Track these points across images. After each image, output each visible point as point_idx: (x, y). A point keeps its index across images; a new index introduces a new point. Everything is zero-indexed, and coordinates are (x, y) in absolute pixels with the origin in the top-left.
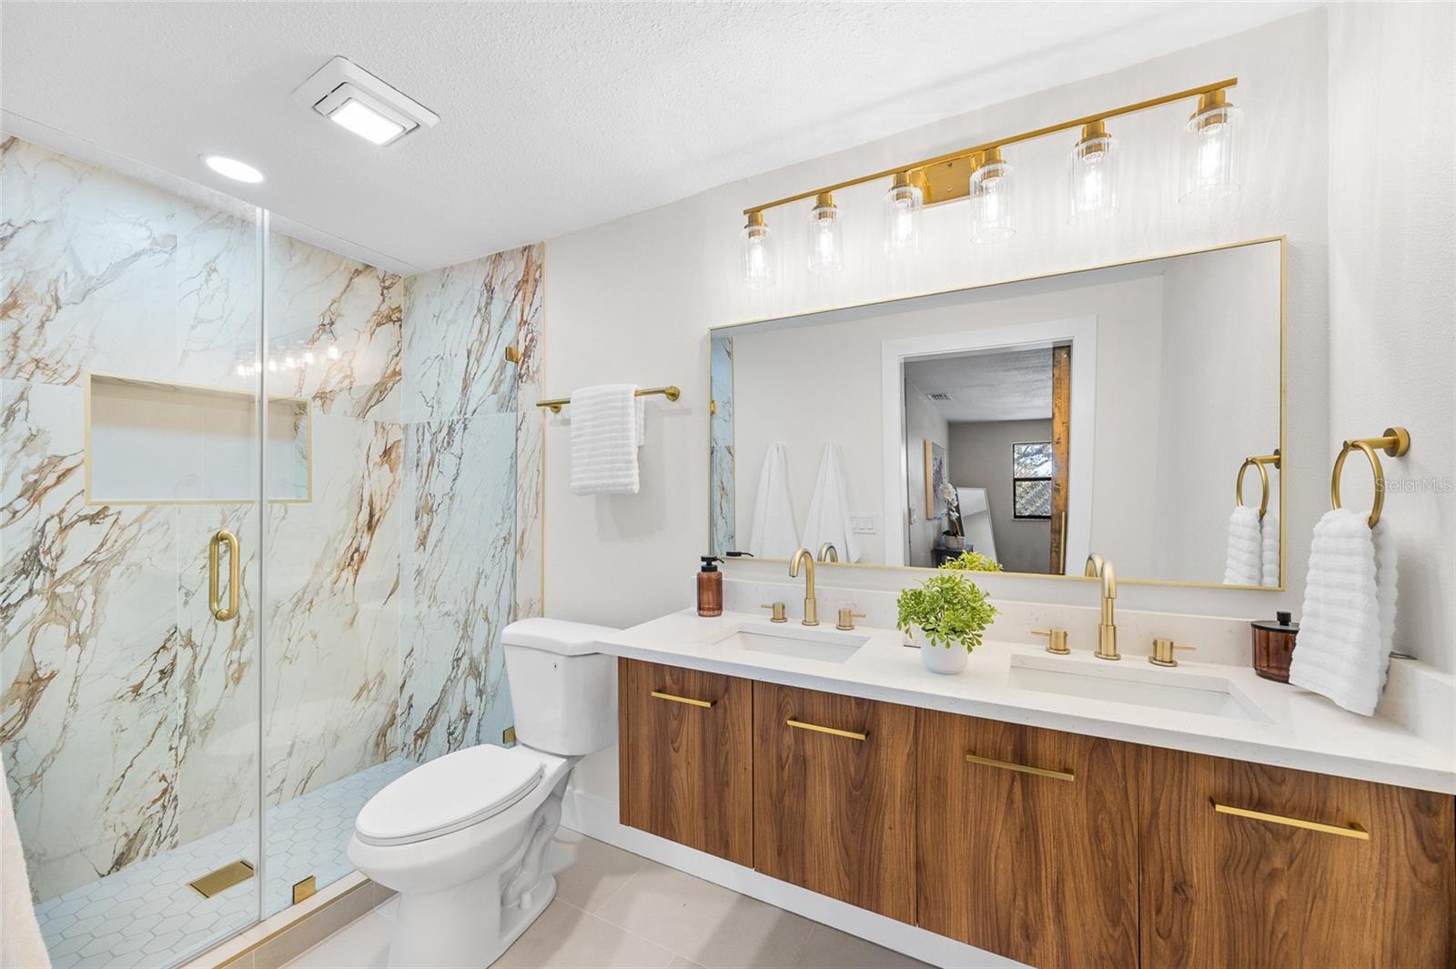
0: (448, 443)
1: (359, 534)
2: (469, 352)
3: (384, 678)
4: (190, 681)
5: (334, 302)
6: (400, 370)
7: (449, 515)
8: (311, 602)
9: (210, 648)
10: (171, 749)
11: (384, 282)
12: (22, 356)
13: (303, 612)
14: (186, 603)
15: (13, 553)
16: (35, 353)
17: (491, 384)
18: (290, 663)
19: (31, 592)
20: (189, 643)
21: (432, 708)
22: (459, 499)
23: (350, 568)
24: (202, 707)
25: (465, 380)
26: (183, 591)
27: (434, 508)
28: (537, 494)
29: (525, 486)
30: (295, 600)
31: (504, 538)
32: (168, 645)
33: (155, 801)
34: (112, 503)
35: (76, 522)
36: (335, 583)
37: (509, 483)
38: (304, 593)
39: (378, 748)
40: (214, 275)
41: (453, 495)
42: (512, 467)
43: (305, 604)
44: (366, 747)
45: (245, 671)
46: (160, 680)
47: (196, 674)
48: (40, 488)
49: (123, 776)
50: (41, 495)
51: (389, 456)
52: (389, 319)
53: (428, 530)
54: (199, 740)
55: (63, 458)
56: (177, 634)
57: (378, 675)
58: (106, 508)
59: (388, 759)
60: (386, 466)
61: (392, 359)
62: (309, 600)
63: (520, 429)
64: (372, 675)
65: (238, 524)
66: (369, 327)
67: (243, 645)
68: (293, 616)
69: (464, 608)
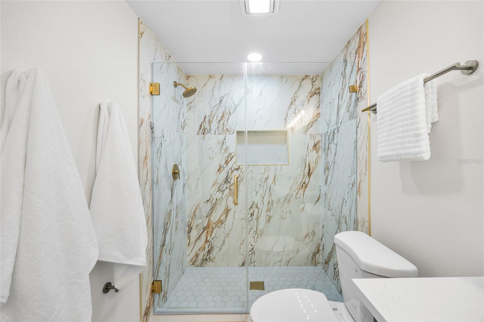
0: (333, 139)
1: (305, 177)
2: (339, 95)
3: (315, 233)
4: (257, 219)
5: (295, 93)
6: (320, 113)
7: (333, 171)
8: (289, 200)
9: (262, 210)
10: (253, 237)
11: (313, 79)
12: (225, 128)
13: (287, 203)
14: (256, 195)
15: (224, 178)
16: (227, 127)
17: (346, 108)
18: (283, 219)
19: (227, 188)
20: (257, 207)
21: (329, 253)
22: (336, 163)
23: (302, 189)
24: (261, 227)
25: (338, 109)
26: (256, 191)
27: (329, 168)
28: (366, 161)
29: (361, 157)
30: (284, 198)
31: (352, 184)
32: (252, 207)
33: (250, 251)
34: (241, 165)
35: (234, 170)
36: (297, 194)
37: (354, 155)
38: (287, 196)
39: (313, 260)
40: (262, 95)
41: (335, 162)
42: (355, 147)
43: (287, 200)
44: (308, 258)
45: (271, 219)
46: (251, 216)
47: (259, 217)
48: (228, 161)
49: (243, 241)
50: (228, 163)
51: (316, 147)
52: (315, 93)
53: (328, 177)
54: (260, 237)
55: (232, 153)
56: (254, 204)
57: (312, 232)
58: (239, 167)
59: (317, 265)
60: (315, 151)
61: (317, 109)
62: (288, 199)
63: (358, 127)
64: (310, 231)
65: (268, 172)
66: (307, 99)
67: (270, 211)
68: (284, 204)
69: (338, 214)
